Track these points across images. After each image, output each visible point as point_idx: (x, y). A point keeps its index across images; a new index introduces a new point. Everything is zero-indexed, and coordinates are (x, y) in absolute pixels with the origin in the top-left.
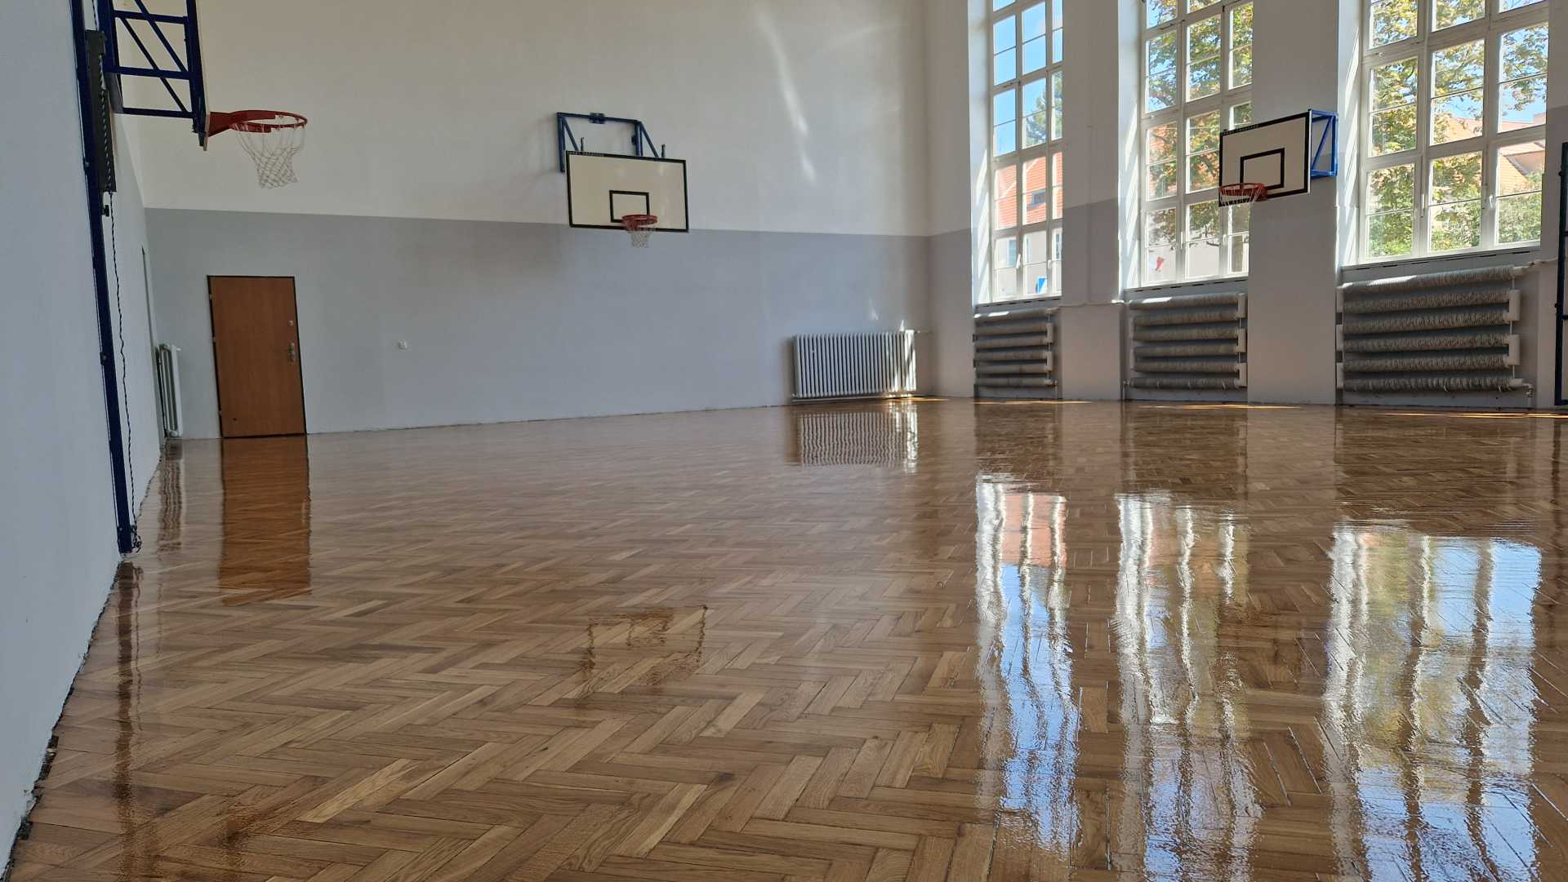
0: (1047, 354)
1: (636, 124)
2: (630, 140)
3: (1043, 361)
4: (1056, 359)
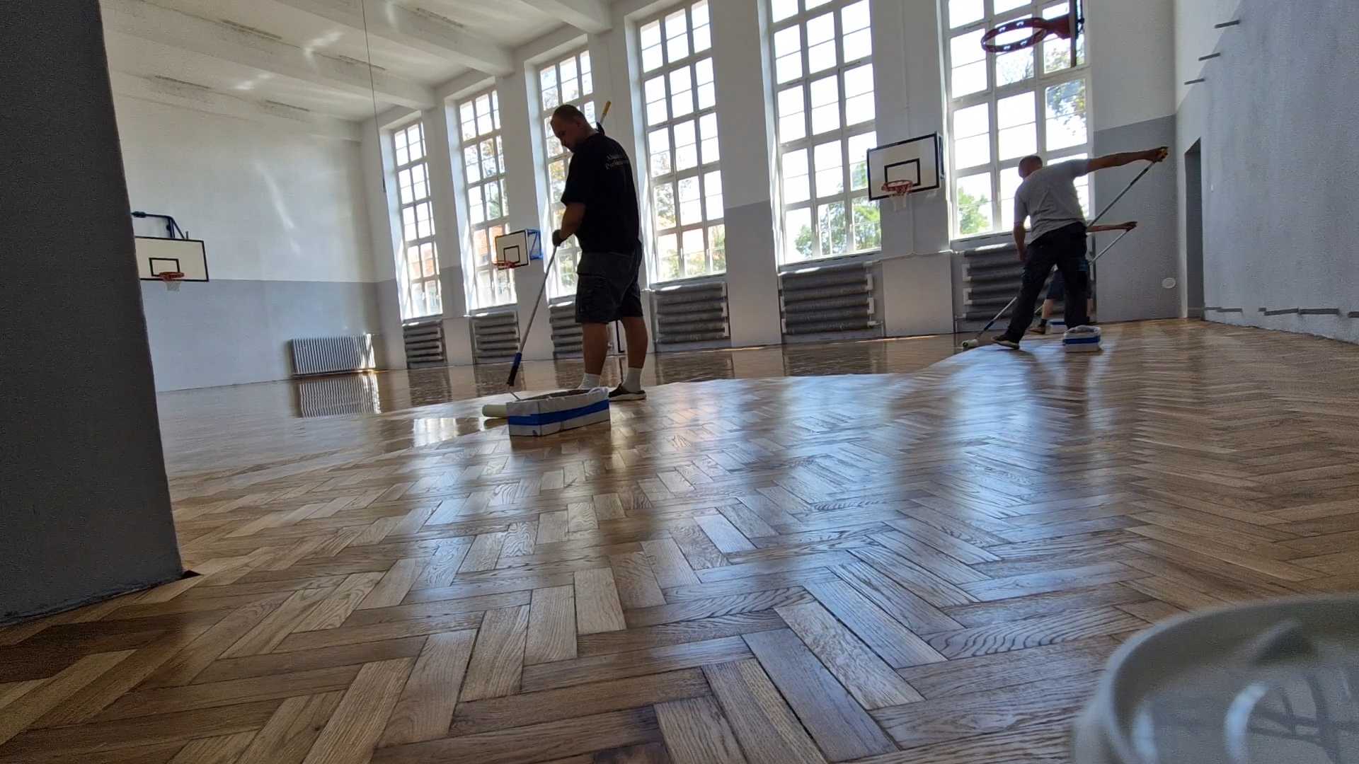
0: (439, 344)
1: (169, 219)
2: (165, 227)
3: (437, 347)
4: (444, 346)
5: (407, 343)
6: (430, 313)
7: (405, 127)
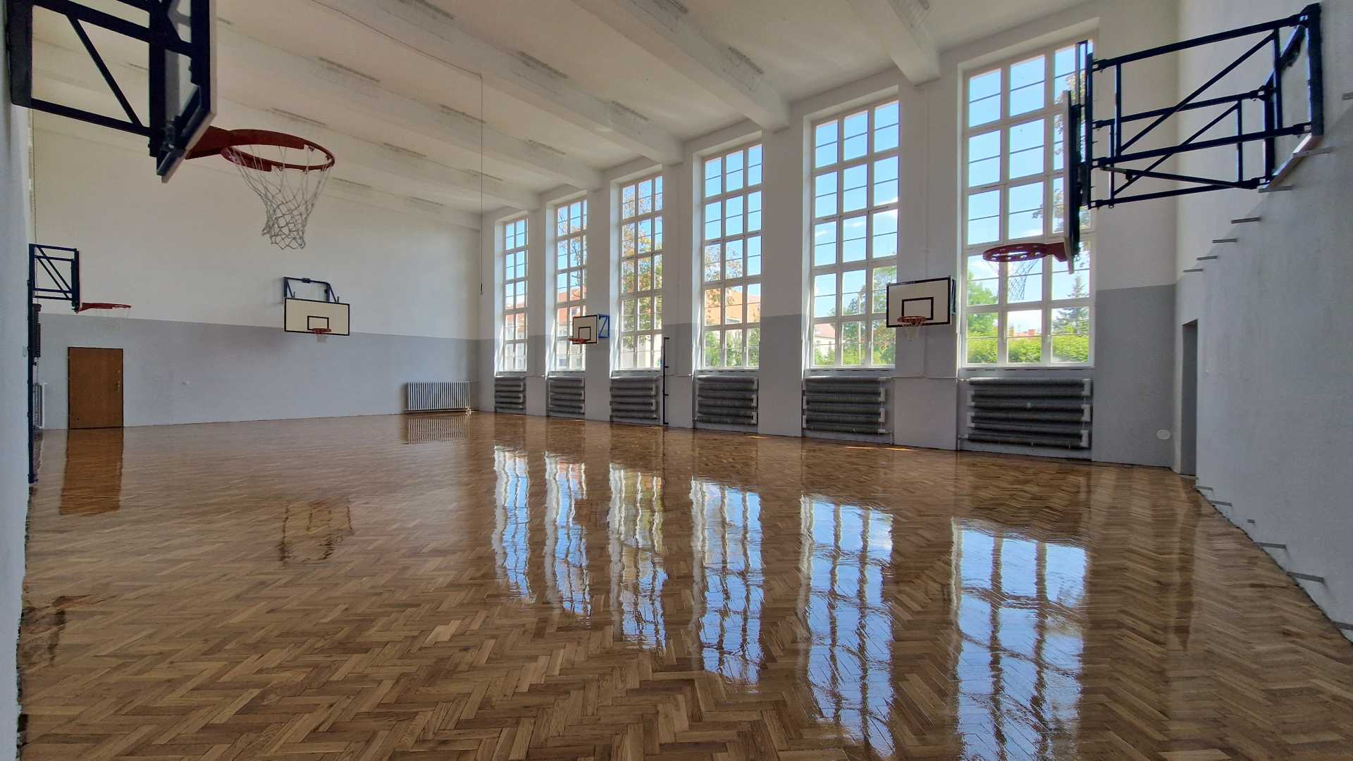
0: (521, 395)
1: (328, 285)
2: (324, 293)
3: (519, 398)
4: (524, 397)
5: (497, 391)
6: (517, 369)
7: (515, 221)
